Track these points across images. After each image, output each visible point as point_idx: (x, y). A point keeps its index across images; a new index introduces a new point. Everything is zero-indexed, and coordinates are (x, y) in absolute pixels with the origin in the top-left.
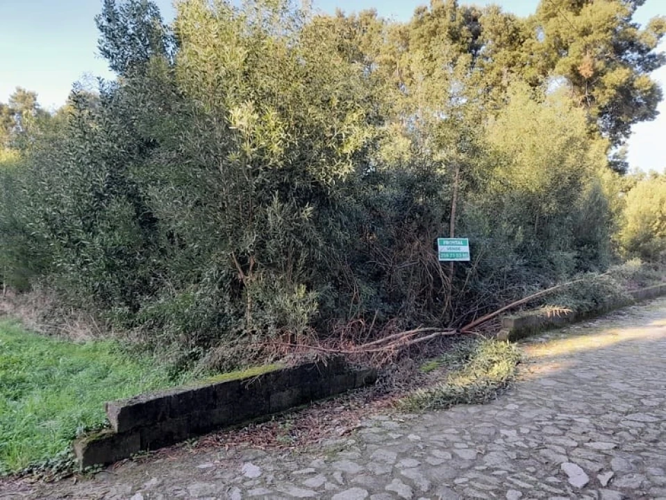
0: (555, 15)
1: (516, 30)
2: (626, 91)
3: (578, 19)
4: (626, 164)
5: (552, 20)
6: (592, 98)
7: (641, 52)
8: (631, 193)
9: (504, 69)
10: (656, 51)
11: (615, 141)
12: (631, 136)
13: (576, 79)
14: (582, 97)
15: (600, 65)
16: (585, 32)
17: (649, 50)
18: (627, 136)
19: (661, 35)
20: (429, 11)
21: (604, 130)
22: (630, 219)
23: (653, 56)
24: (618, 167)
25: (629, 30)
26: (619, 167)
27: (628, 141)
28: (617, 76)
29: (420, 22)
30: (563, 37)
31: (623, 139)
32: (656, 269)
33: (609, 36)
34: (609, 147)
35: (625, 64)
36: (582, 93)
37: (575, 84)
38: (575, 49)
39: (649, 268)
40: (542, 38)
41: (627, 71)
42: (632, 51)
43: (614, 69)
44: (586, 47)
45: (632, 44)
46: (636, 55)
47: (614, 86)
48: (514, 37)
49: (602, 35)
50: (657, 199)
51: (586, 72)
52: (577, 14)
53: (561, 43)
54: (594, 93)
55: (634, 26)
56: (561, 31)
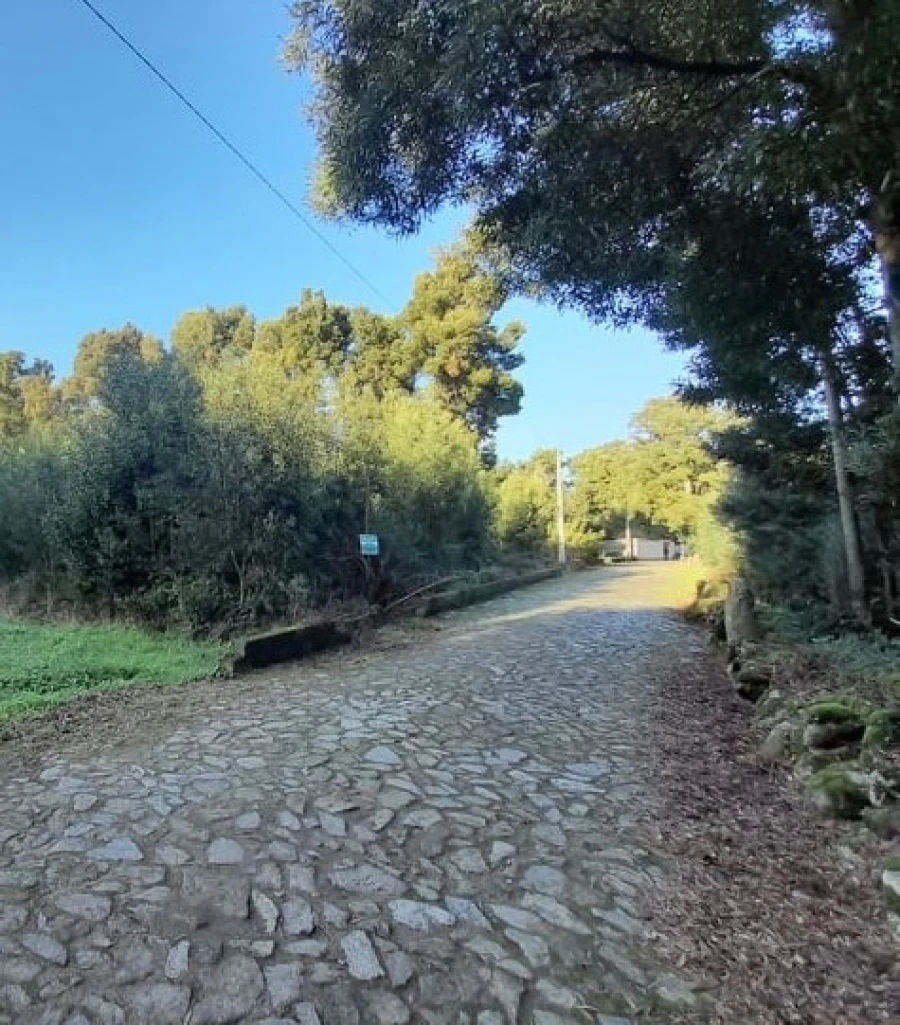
0: (420, 318)
1: (385, 330)
2: (491, 389)
3: (442, 324)
4: (495, 457)
5: (418, 322)
6: (460, 395)
7: (502, 352)
8: (503, 485)
9: (376, 368)
10: (515, 352)
11: (483, 434)
12: (499, 430)
13: (443, 376)
14: (450, 394)
15: (466, 364)
16: (451, 335)
17: (508, 350)
18: (494, 429)
19: (517, 338)
20: (300, 311)
21: (472, 423)
22: (505, 511)
23: (512, 356)
24: (489, 460)
25: (489, 332)
26: (490, 458)
27: (495, 434)
28: (481, 375)
29: (293, 321)
30: (430, 339)
31: (490, 432)
32: (531, 557)
33: (474, 339)
34: (478, 440)
35: (489, 363)
36: (451, 390)
37: (442, 382)
38: (441, 349)
39: (524, 557)
40: (409, 340)
41: (491, 370)
42: (494, 351)
43: (478, 369)
44: (451, 350)
45: (494, 345)
46: (497, 355)
47: (480, 385)
48: (384, 337)
49: (466, 339)
50: (527, 491)
51: (453, 371)
52: (441, 319)
53: (428, 343)
54: (461, 391)
55: (492, 328)
56: (427, 334)
